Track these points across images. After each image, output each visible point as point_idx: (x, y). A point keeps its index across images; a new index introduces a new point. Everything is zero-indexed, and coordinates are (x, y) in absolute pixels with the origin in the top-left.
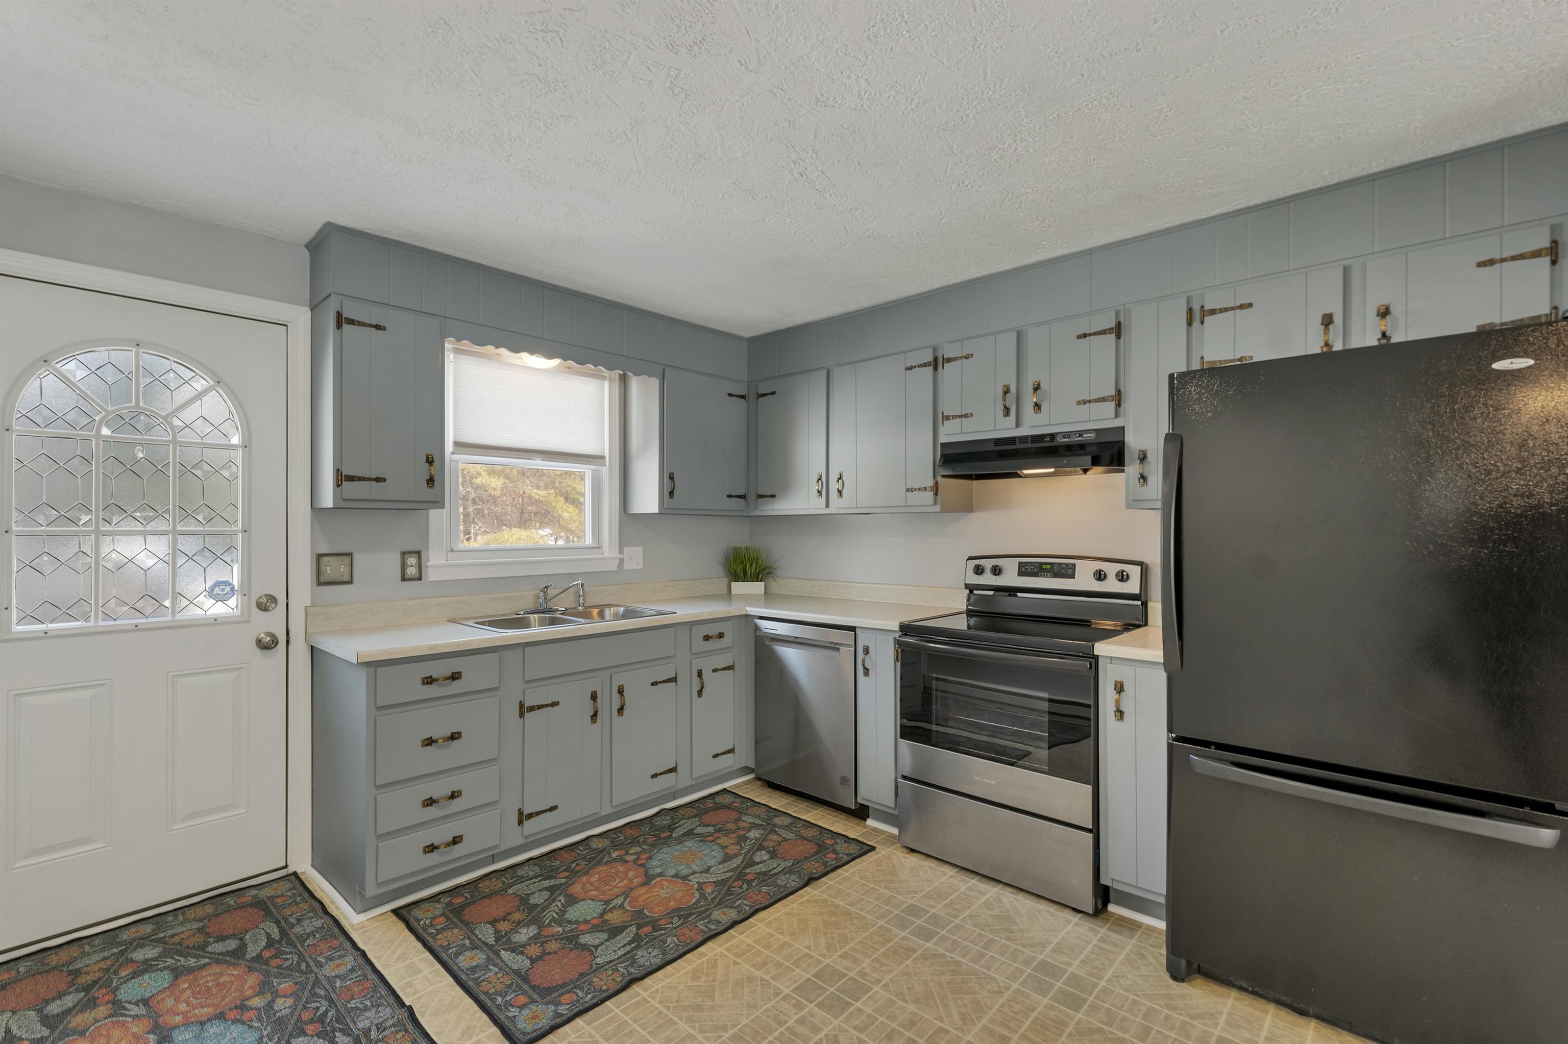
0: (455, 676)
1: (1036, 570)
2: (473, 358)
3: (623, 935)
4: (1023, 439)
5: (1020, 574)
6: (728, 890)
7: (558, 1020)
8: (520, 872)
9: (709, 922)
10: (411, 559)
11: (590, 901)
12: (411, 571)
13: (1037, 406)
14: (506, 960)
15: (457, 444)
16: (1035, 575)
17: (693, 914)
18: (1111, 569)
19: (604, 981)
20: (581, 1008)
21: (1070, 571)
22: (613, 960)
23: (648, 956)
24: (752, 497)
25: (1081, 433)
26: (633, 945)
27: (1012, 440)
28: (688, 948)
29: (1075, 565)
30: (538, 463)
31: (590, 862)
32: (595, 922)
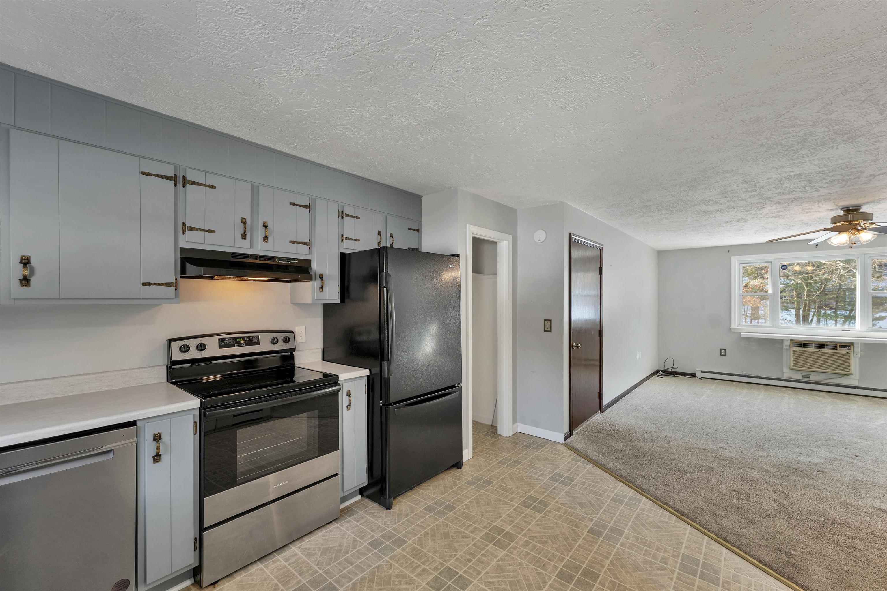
1: (235, 342)
4: (254, 257)
5: (221, 346)
13: (266, 238)
16: (233, 346)
18: (280, 336)
21: (256, 340)
25: (290, 259)
27: (246, 256)
29: (258, 336)
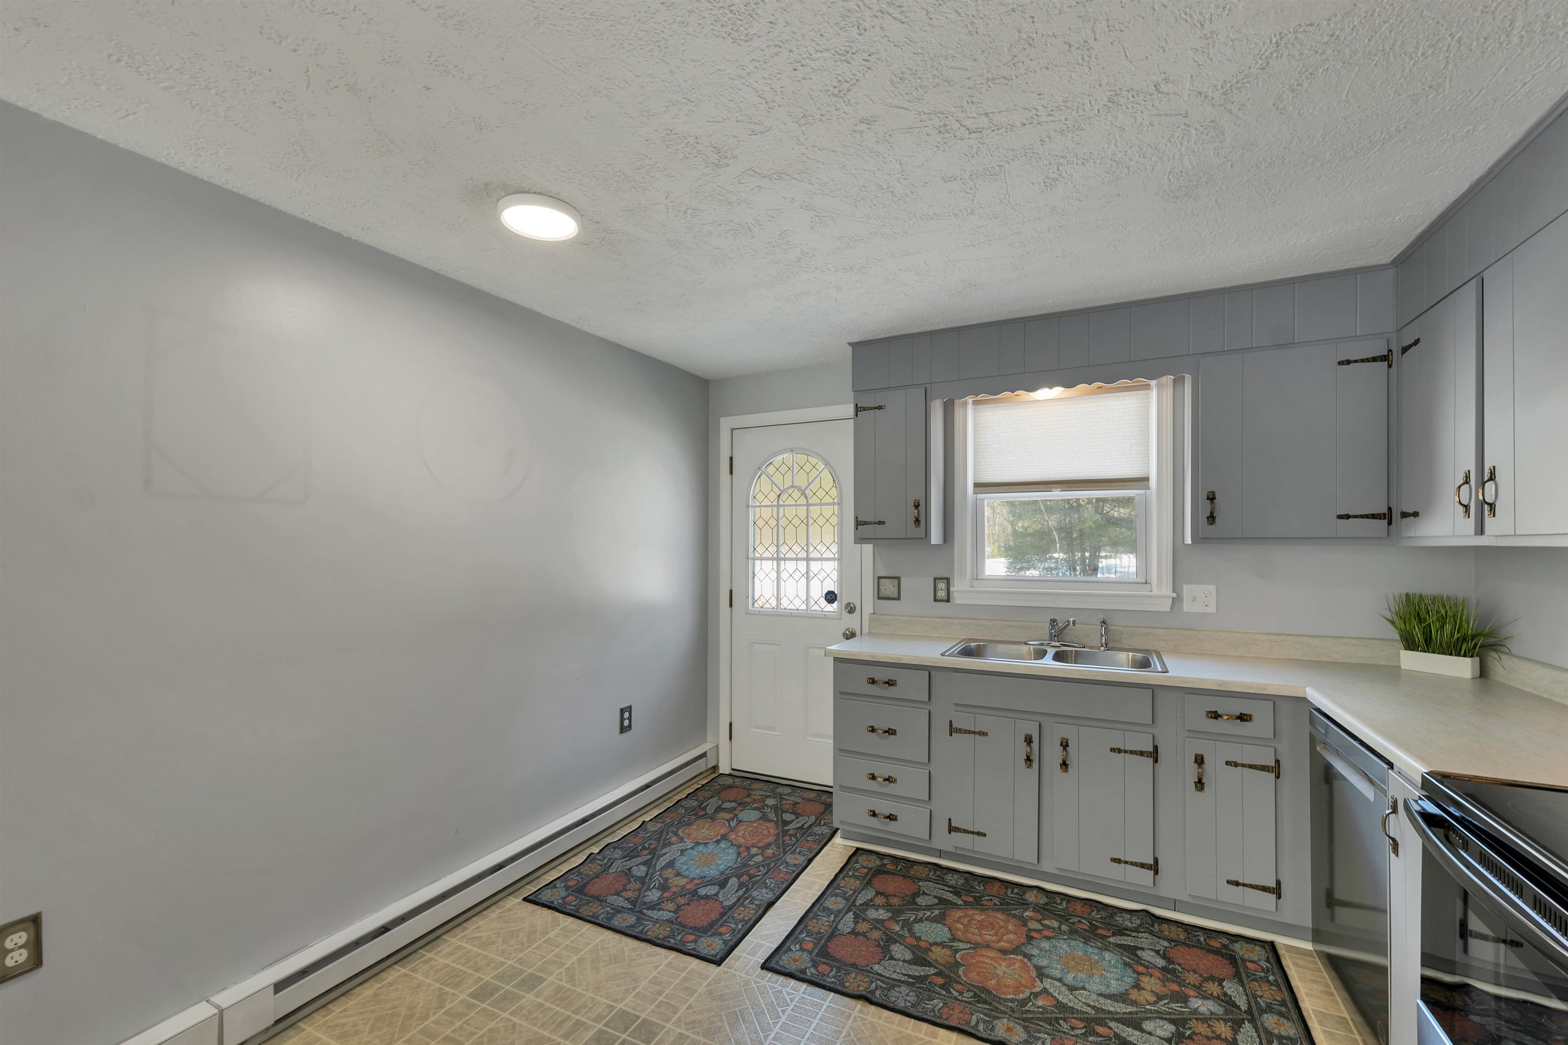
0: (890, 683)
2: (992, 405)
3: (919, 968)
6: (1057, 1019)
7: (799, 974)
8: (949, 877)
9: (985, 1022)
10: (941, 584)
11: (946, 929)
12: (942, 594)
14: (844, 919)
15: (977, 485)
17: (990, 1004)
19: (854, 982)
20: (822, 982)
22: (882, 976)
23: (903, 996)
24: (1396, 515)
26: (910, 980)
28: (934, 1020)
30: (1057, 495)
31: (1002, 904)
32: (922, 944)
